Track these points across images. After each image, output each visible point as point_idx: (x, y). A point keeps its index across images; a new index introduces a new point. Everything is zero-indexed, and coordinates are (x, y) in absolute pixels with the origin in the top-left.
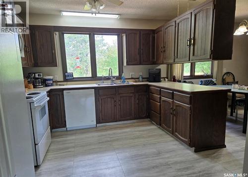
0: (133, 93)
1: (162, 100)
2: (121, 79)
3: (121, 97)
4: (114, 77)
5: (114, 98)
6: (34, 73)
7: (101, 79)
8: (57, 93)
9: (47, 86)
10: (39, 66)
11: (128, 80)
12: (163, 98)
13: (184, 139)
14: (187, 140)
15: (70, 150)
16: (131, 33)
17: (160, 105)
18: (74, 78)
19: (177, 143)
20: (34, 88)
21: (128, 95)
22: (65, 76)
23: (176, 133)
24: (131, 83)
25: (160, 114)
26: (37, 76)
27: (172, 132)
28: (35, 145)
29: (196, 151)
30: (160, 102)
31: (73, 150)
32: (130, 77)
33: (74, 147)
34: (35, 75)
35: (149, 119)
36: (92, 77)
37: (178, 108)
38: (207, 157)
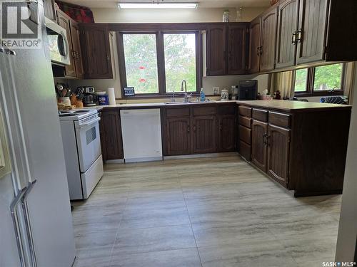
0: (214, 115)
1: (254, 124)
2: (199, 96)
3: (197, 120)
4: (189, 93)
5: (186, 122)
6: (85, 87)
7: (171, 95)
8: (112, 113)
9: (100, 104)
10: (90, 78)
11: (209, 98)
12: (256, 122)
13: (280, 178)
14: (283, 180)
15: (126, 185)
16: (214, 29)
17: (251, 131)
18: (135, 95)
19: (270, 184)
20: (84, 106)
21: (206, 118)
22: (123, 92)
23: (271, 171)
24: (213, 100)
25: (251, 145)
26: (88, 91)
27: (264, 170)
28: (81, 173)
29: (296, 196)
30: (251, 129)
31: (129, 185)
32: (212, 93)
33: (130, 182)
34: (85, 90)
35: (237, 153)
36: (160, 94)
37: (274, 134)
38: (312, 203)
